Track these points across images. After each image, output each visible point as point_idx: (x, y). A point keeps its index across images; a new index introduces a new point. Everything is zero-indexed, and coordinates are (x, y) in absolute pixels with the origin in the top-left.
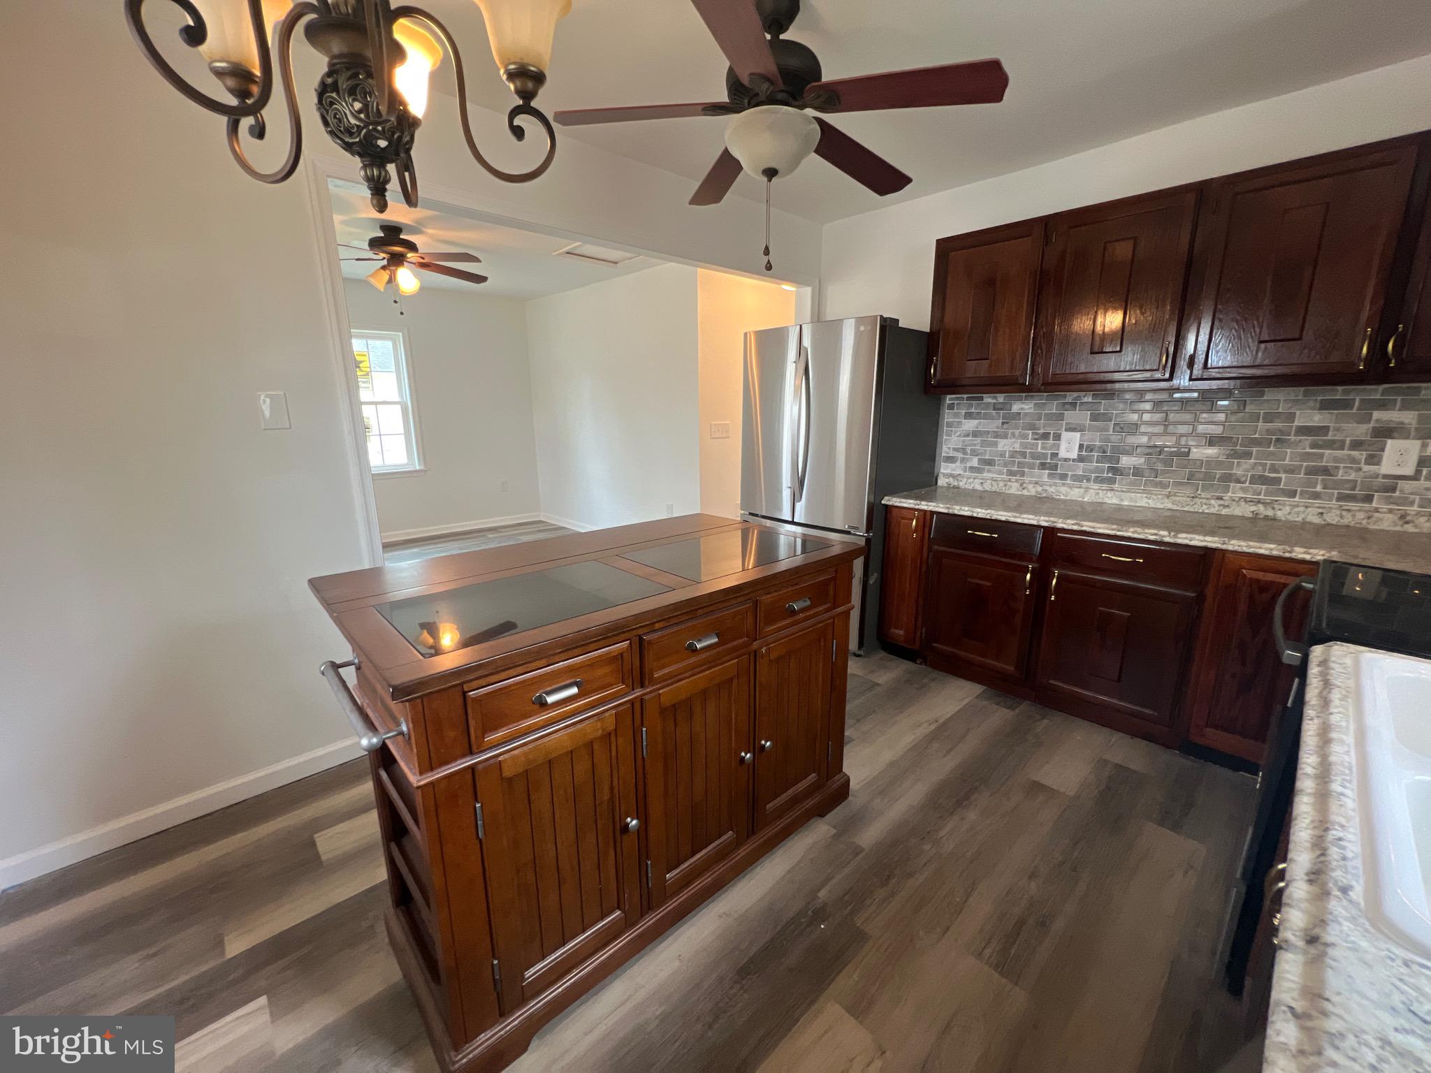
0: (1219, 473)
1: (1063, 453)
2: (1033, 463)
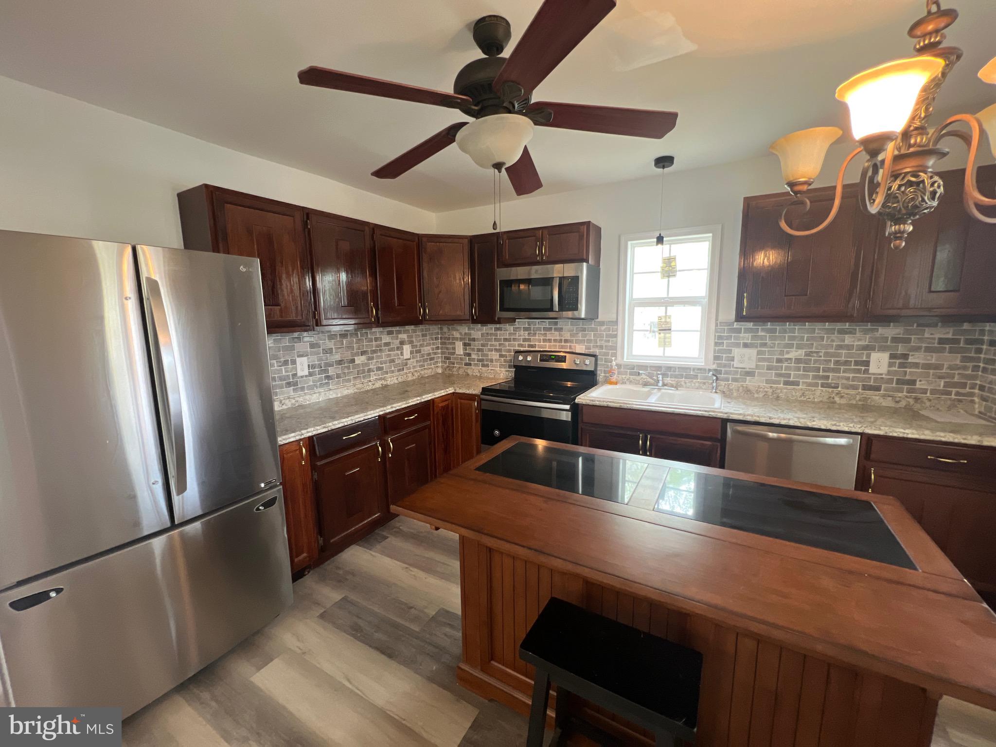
0: (366, 369)
1: (300, 373)
2: (282, 384)
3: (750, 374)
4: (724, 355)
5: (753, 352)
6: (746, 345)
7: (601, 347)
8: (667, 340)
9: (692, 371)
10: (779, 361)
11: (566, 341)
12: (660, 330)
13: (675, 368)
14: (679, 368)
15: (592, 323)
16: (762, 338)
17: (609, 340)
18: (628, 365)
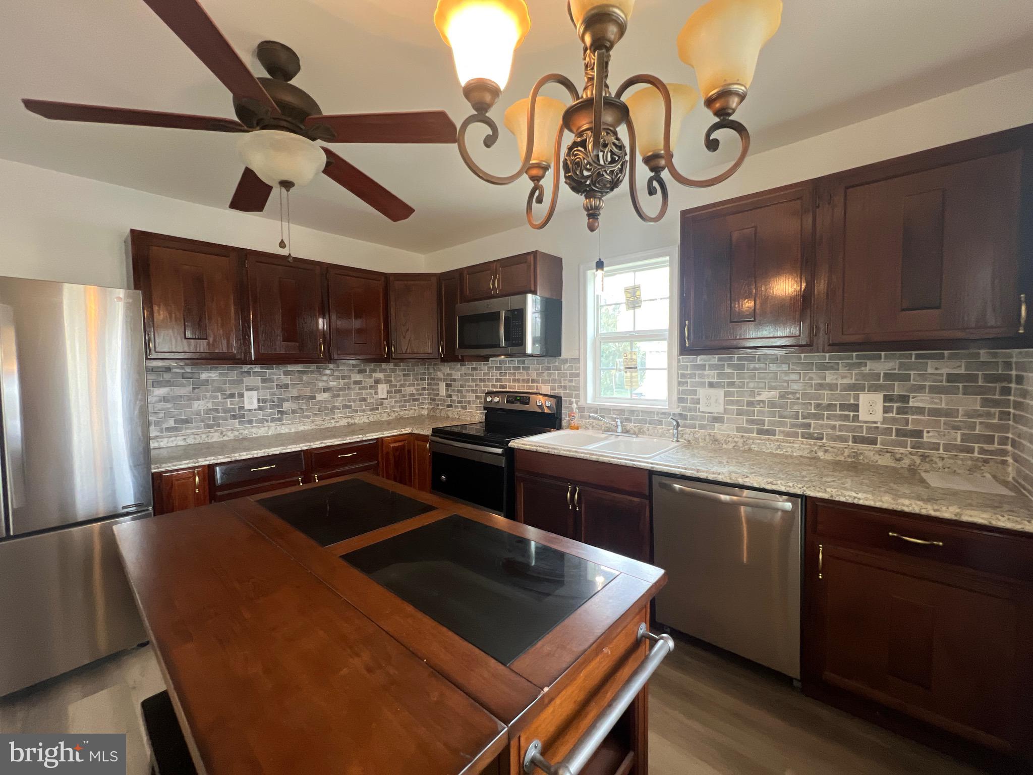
0: (330, 406)
1: (247, 407)
3: (718, 419)
4: (689, 397)
5: (720, 393)
6: (711, 385)
7: (565, 388)
8: (634, 380)
9: (656, 416)
10: (750, 404)
11: (533, 381)
12: (626, 368)
13: (638, 411)
14: (642, 411)
15: (556, 362)
16: (729, 376)
17: (572, 380)
18: (592, 408)
